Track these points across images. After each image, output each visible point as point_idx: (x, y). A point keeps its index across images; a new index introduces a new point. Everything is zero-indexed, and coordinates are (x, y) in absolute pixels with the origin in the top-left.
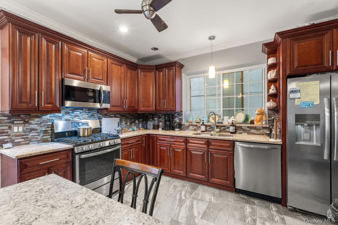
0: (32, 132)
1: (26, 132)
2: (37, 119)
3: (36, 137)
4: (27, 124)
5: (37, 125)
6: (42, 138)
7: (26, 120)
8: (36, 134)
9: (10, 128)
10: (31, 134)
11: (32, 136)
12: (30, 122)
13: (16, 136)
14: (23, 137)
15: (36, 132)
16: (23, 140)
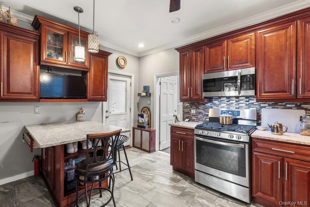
0: (200, 114)
1: (197, 114)
2: (203, 106)
3: (202, 118)
4: (198, 109)
5: (203, 110)
6: (206, 120)
7: (197, 106)
8: (202, 116)
9: (190, 110)
10: (200, 116)
11: (200, 117)
12: (199, 107)
13: (193, 116)
14: (196, 117)
15: (202, 115)
16: (196, 118)
